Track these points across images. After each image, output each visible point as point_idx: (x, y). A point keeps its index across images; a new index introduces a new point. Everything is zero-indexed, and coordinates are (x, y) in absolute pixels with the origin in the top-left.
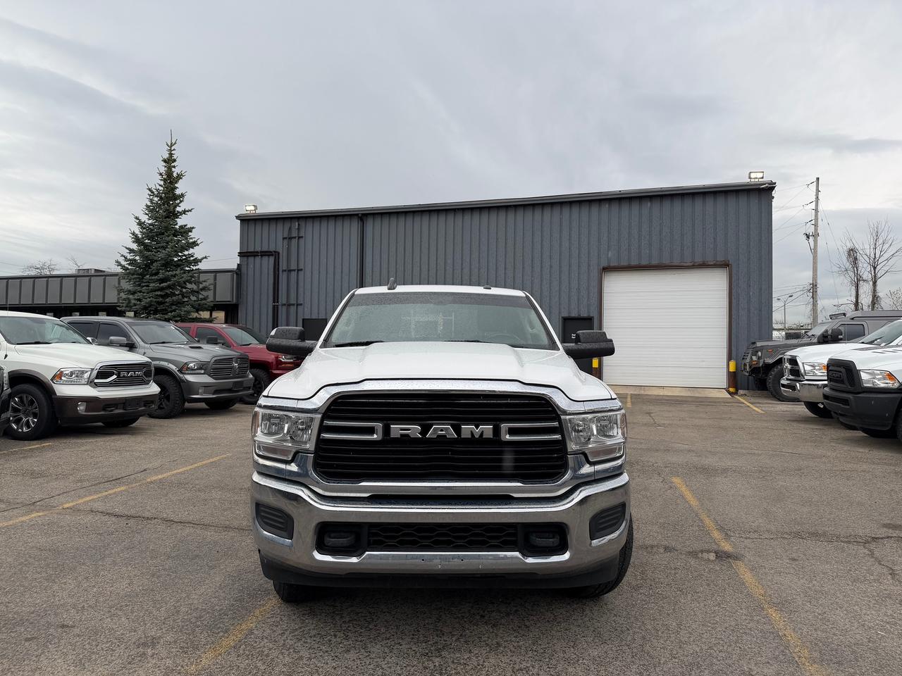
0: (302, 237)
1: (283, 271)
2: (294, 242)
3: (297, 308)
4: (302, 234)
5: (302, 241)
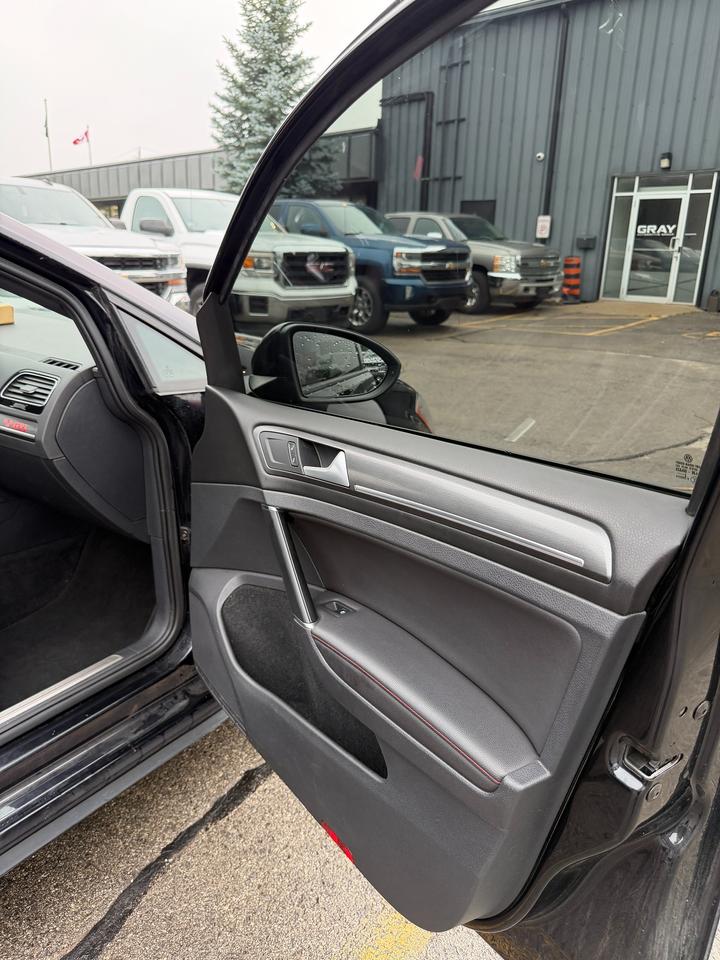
0: (468, 62)
1: (439, 124)
2: (456, 72)
3: (454, 184)
4: (469, 56)
5: (468, 68)
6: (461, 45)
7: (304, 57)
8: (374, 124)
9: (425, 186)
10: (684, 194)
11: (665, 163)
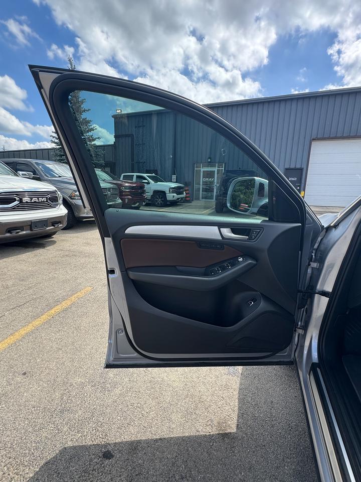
0: (145, 126)
1: (136, 145)
3: (143, 164)
4: (145, 124)
5: (144, 128)
6: (142, 120)
7: (87, 119)
8: (113, 143)
9: (133, 165)
10: (216, 169)
11: (209, 160)
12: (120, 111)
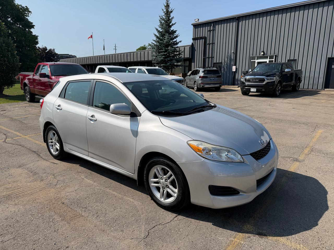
0: (214, 30)
1: (208, 44)
6: (212, 26)
8: (191, 44)
9: (204, 59)
10: (267, 60)
11: (262, 53)
12: (197, 20)
